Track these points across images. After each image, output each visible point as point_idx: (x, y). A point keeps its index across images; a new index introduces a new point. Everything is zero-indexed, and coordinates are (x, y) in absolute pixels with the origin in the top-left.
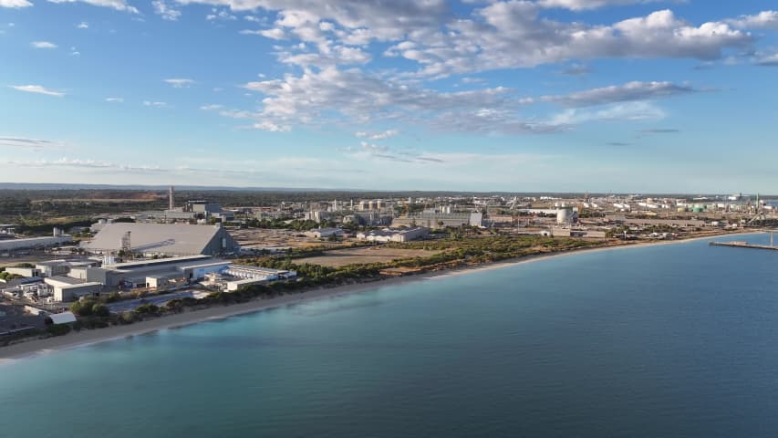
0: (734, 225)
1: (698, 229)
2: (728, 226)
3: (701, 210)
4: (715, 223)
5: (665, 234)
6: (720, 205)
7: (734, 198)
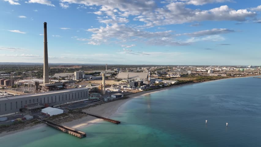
0: (257, 74)
1: (248, 75)
2: (255, 74)
3: (243, 70)
4: (251, 73)
5: (241, 76)
6: (248, 69)
7: (249, 67)
